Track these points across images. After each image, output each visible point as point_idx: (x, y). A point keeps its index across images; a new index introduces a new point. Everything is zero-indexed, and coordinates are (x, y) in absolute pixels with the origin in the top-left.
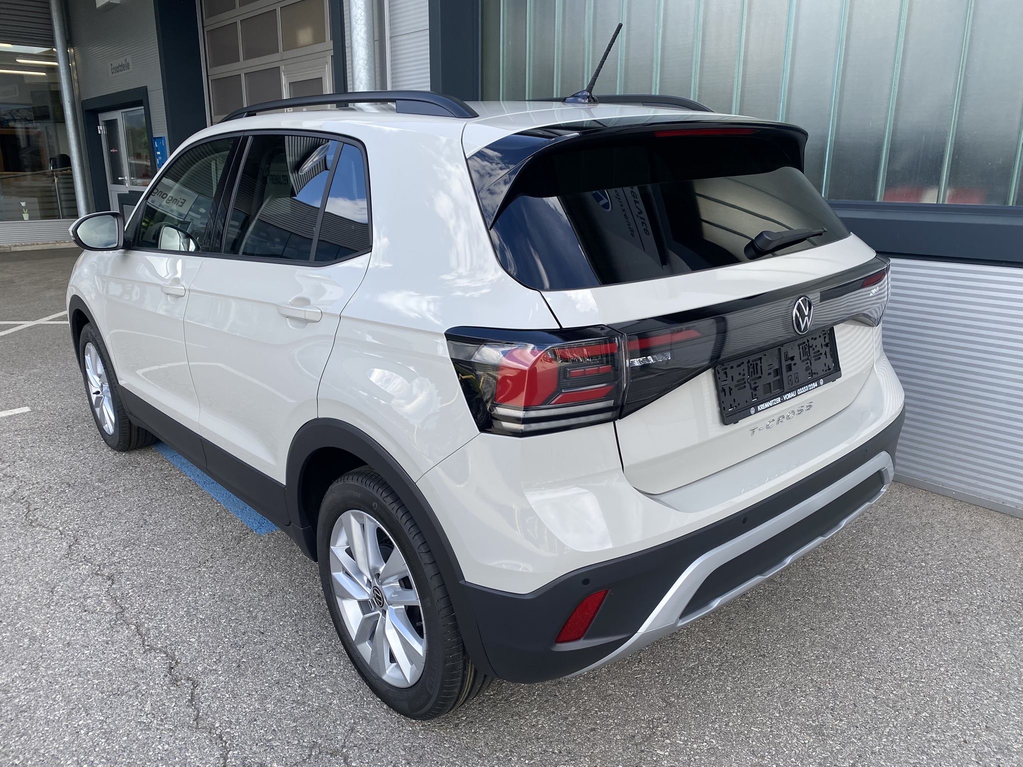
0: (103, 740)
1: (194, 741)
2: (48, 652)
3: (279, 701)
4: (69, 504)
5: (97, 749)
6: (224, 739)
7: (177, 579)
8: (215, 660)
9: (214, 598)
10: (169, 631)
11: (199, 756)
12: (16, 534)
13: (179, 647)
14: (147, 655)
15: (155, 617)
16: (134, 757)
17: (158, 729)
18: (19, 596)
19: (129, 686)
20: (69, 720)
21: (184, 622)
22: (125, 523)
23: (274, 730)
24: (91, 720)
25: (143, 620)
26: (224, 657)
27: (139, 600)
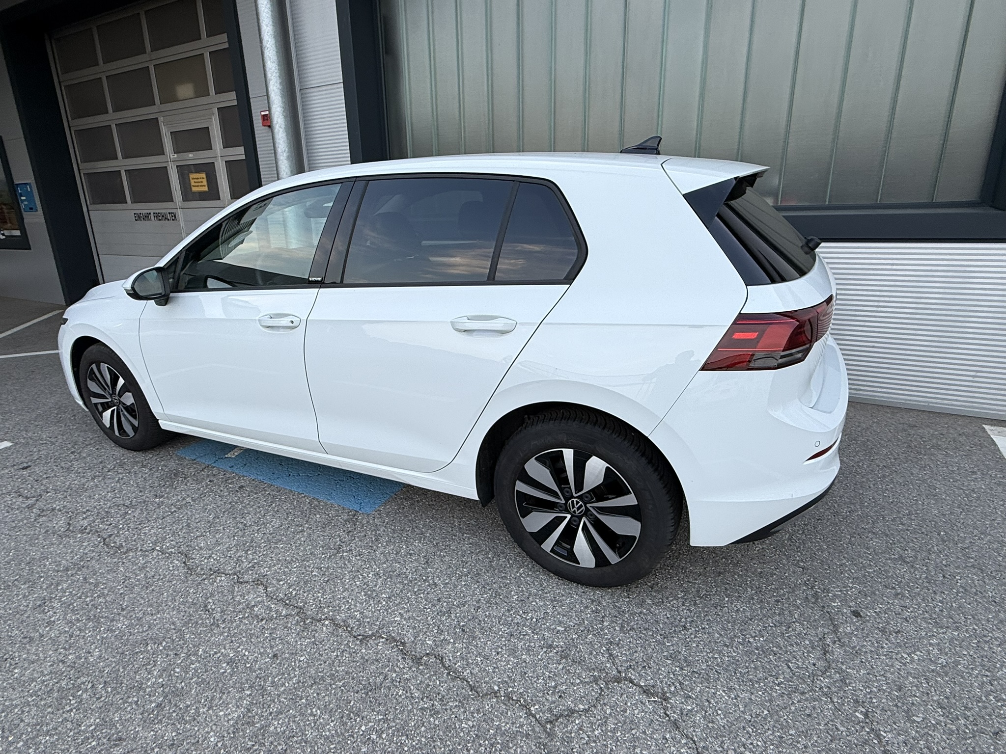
0: (404, 738)
1: (490, 710)
2: (260, 669)
3: (529, 650)
4: (144, 524)
5: (406, 749)
6: (514, 698)
7: (328, 568)
8: (436, 631)
9: (380, 577)
10: (367, 618)
11: (508, 721)
12: (110, 564)
13: (391, 629)
14: (367, 644)
15: (340, 608)
16: (448, 743)
17: (446, 710)
18: (173, 624)
19: (378, 678)
20: (349, 730)
21: (373, 605)
22: (224, 529)
23: (549, 677)
24: (371, 722)
25: (331, 613)
26: (441, 626)
27: (308, 595)
